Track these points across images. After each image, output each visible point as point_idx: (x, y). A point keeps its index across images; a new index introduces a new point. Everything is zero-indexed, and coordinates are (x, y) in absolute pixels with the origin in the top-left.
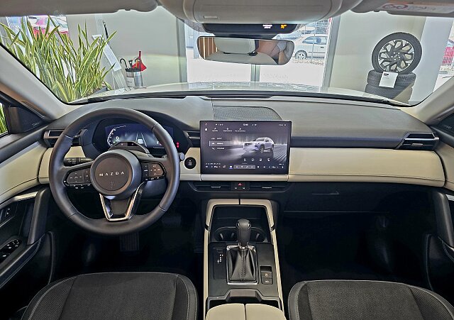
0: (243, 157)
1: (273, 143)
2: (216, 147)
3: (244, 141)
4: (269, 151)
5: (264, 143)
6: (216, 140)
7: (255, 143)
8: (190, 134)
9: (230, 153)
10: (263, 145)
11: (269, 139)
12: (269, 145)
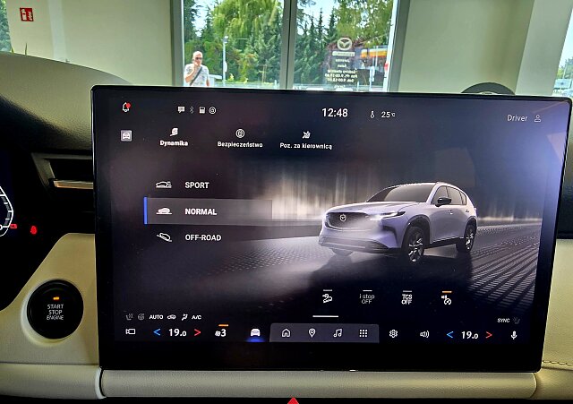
0: (320, 282)
1: (470, 210)
2: (177, 230)
3: (325, 198)
4: (449, 252)
5: (426, 209)
6: (178, 192)
7: (378, 212)
8: (63, 171)
9: (251, 261)
10: (420, 224)
11: (455, 192)
12: (452, 220)
